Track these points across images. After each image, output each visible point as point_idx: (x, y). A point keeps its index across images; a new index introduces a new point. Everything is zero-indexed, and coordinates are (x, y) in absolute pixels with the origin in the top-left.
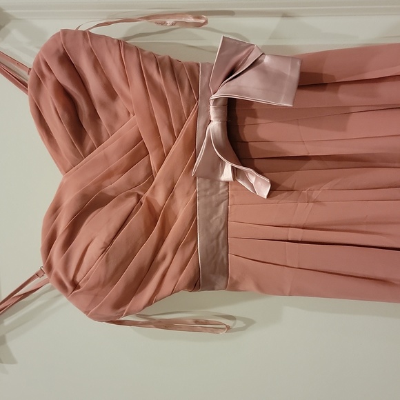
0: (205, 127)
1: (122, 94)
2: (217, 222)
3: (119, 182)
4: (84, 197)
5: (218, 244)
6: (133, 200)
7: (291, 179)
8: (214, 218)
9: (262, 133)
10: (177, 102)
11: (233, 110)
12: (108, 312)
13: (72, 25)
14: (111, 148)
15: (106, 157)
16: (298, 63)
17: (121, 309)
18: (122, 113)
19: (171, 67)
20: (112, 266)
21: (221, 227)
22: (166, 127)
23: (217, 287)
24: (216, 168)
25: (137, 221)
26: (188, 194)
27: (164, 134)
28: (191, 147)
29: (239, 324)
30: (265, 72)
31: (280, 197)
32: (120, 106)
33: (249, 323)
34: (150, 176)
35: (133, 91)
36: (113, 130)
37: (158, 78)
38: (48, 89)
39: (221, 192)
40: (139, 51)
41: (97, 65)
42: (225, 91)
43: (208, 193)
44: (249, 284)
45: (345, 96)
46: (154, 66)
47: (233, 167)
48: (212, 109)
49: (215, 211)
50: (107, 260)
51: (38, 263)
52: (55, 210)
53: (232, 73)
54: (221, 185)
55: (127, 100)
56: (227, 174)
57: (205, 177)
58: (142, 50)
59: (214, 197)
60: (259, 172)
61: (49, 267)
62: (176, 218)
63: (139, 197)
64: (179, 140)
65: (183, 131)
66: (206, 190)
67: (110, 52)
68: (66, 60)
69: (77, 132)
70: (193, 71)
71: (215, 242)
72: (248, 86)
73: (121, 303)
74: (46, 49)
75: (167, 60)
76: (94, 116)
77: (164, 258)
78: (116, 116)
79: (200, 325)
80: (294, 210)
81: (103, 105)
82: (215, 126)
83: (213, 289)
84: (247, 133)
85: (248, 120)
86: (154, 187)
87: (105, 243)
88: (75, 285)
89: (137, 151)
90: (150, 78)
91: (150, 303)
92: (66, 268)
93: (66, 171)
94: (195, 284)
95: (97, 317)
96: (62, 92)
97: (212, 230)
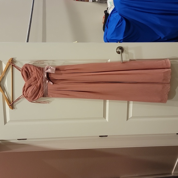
0: (44, 76)
2: (46, 88)
3: (33, 83)
4: (29, 85)
7: (55, 82)
9: (52, 76)
10: (40, 72)
11: (48, 74)
12: (32, 100)
13: (27, 63)
14: (32, 79)
15: (31, 80)
16: (55, 68)
19: (40, 68)
20: (32, 94)
24: (46, 81)
26: (42, 84)
27: (39, 76)
28: (43, 78)
30: (51, 69)
31: (54, 85)
32: (33, 73)
34: (37, 82)
35: (35, 71)
36: (32, 76)
37: (38, 70)
38: (24, 71)
39: (47, 84)
40: (36, 66)
41: (30, 68)
42: (47, 71)
43: (45, 84)
44: (51, 96)
45: (62, 72)
46: (38, 68)
49: (46, 86)
51: (22, 94)
52: (24, 87)
53: (47, 69)
56: (47, 82)
60: (51, 81)
61: (23, 94)
63: (36, 85)
65: (41, 76)
68: (26, 68)
69: (27, 77)
70: (43, 69)
71: (46, 90)
72: (49, 71)
73: (33, 99)
74: (24, 66)
76: (30, 74)
78: (33, 74)
79: (45, 102)
80: (56, 86)
81: (31, 73)
82: (46, 76)
83: (46, 97)
84: (50, 76)
88: (27, 97)
89: (35, 79)
92: (26, 95)
93: (26, 81)
94: (43, 96)
95: (30, 101)
96: (26, 71)
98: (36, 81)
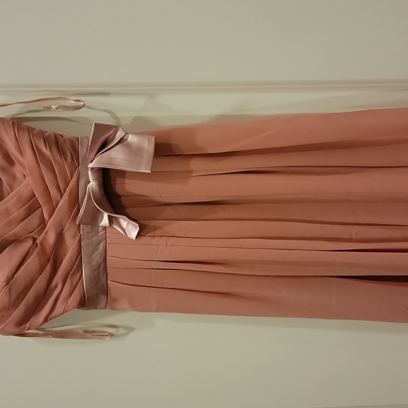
0: (86, 186)
1: (19, 162)
2: (97, 257)
3: (17, 229)
5: (99, 274)
6: (30, 243)
8: (95, 254)
9: (129, 187)
10: (62, 169)
11: (106, 175)
14: (11, 203)
16: (153, 139)
17: (23, 326)
18: (19, 176)
19: (56, 142)
20: (14, 294)
21: (101, 260)
22: (55, 187)
23: (99, 307)
24: (95, 217)
25: (33, 261)
26: (74, 237)
27: (53, 191)
28: (75, 202)
29: (122, 331)
30: (129, 146)
32: (17, 170)
33: (130, 330)
34: (43, 224)
35: (28, 159)
36: (12, 189)
37: (46, 151)
39: (100, 234)
40: (30, 130)
42: (99, 162)
43: (90, 235)
44: (123, 304)
46: (42, 142)
47: (109, 216)
48: (90, 173)
49: (96, 249)
50: (10, 290)
53: (103, 147)
54: (100, 228)
55: (22, 165)
56: (105, 221)
57: (87, 224)
58: (33, 129)
59: (95, 238)
62: (65, 256)
63: (34, 240)
64: (66, 196)
65: (68, 189)
66: (88, 233)
67: (7, 132)
70: (74, 144)
71: (96, 272)
72: (116, 158)
73: (22, 322)
75: (53, 137)
77: (56, 286)
78: (14, 177)
79: (87, 334)
82: (93, 184)
83: (96, 308)
84: (118, 189)
85: (119, 180)
86: (46, 232)
87: (8, 277)
89: (31, 206)
90: (40, 151)
91: (46, 320)
94: (83, 304)
97: (94, 263)
98: (34, 220)
